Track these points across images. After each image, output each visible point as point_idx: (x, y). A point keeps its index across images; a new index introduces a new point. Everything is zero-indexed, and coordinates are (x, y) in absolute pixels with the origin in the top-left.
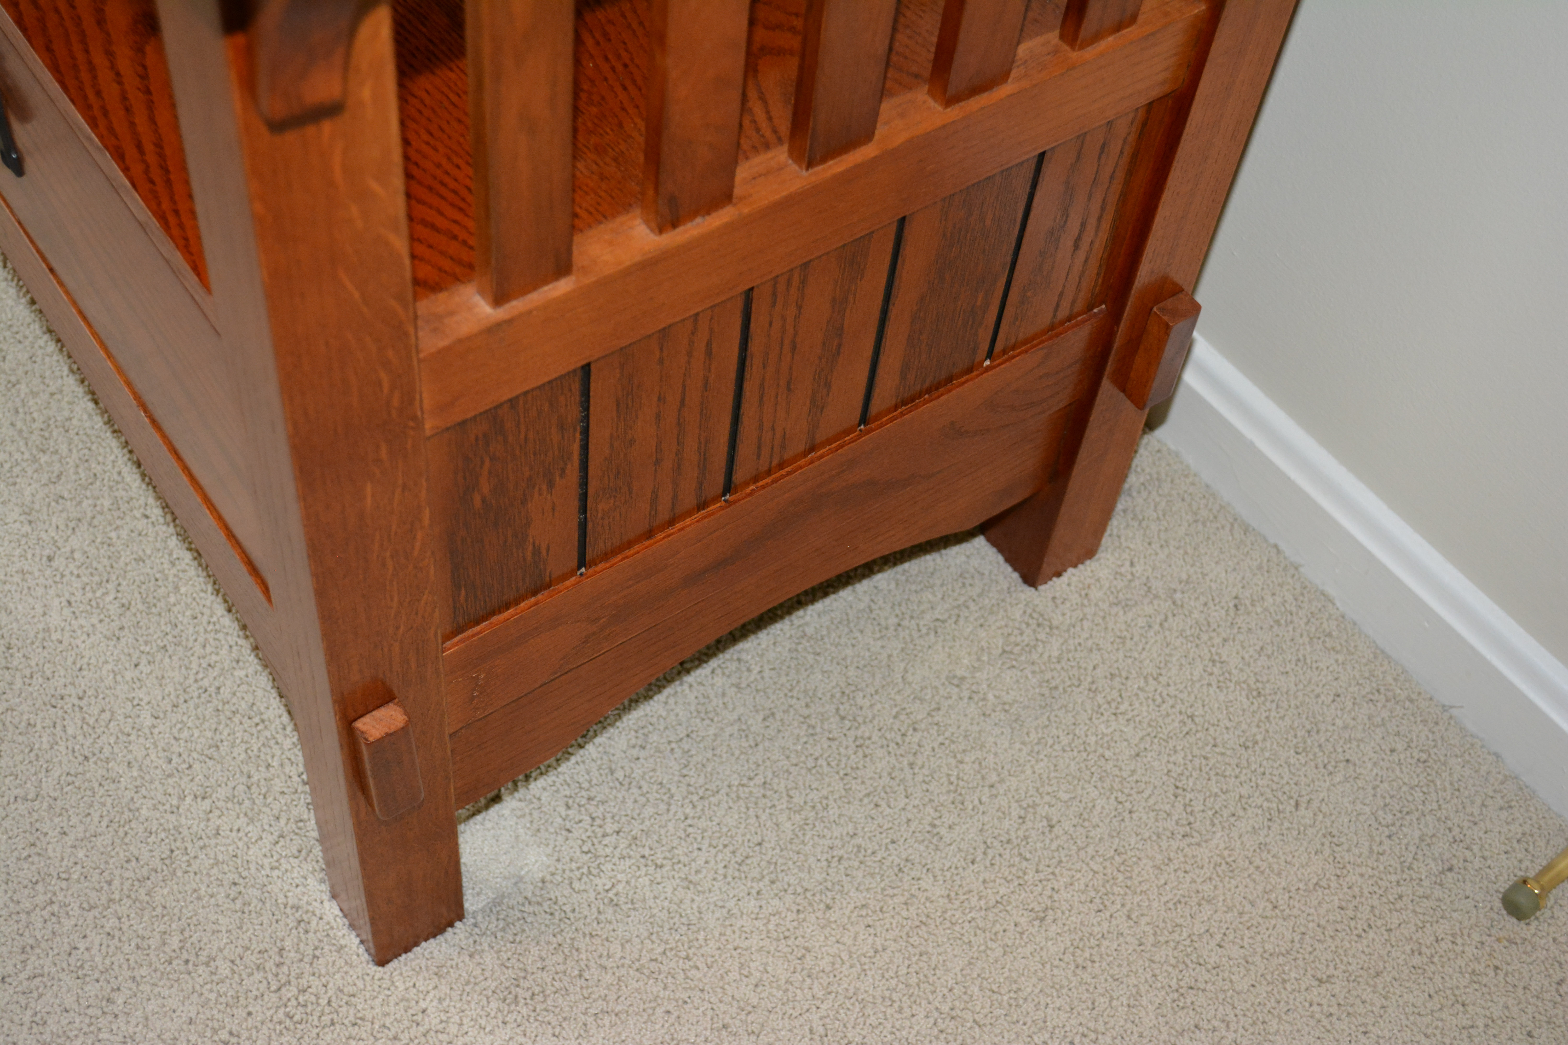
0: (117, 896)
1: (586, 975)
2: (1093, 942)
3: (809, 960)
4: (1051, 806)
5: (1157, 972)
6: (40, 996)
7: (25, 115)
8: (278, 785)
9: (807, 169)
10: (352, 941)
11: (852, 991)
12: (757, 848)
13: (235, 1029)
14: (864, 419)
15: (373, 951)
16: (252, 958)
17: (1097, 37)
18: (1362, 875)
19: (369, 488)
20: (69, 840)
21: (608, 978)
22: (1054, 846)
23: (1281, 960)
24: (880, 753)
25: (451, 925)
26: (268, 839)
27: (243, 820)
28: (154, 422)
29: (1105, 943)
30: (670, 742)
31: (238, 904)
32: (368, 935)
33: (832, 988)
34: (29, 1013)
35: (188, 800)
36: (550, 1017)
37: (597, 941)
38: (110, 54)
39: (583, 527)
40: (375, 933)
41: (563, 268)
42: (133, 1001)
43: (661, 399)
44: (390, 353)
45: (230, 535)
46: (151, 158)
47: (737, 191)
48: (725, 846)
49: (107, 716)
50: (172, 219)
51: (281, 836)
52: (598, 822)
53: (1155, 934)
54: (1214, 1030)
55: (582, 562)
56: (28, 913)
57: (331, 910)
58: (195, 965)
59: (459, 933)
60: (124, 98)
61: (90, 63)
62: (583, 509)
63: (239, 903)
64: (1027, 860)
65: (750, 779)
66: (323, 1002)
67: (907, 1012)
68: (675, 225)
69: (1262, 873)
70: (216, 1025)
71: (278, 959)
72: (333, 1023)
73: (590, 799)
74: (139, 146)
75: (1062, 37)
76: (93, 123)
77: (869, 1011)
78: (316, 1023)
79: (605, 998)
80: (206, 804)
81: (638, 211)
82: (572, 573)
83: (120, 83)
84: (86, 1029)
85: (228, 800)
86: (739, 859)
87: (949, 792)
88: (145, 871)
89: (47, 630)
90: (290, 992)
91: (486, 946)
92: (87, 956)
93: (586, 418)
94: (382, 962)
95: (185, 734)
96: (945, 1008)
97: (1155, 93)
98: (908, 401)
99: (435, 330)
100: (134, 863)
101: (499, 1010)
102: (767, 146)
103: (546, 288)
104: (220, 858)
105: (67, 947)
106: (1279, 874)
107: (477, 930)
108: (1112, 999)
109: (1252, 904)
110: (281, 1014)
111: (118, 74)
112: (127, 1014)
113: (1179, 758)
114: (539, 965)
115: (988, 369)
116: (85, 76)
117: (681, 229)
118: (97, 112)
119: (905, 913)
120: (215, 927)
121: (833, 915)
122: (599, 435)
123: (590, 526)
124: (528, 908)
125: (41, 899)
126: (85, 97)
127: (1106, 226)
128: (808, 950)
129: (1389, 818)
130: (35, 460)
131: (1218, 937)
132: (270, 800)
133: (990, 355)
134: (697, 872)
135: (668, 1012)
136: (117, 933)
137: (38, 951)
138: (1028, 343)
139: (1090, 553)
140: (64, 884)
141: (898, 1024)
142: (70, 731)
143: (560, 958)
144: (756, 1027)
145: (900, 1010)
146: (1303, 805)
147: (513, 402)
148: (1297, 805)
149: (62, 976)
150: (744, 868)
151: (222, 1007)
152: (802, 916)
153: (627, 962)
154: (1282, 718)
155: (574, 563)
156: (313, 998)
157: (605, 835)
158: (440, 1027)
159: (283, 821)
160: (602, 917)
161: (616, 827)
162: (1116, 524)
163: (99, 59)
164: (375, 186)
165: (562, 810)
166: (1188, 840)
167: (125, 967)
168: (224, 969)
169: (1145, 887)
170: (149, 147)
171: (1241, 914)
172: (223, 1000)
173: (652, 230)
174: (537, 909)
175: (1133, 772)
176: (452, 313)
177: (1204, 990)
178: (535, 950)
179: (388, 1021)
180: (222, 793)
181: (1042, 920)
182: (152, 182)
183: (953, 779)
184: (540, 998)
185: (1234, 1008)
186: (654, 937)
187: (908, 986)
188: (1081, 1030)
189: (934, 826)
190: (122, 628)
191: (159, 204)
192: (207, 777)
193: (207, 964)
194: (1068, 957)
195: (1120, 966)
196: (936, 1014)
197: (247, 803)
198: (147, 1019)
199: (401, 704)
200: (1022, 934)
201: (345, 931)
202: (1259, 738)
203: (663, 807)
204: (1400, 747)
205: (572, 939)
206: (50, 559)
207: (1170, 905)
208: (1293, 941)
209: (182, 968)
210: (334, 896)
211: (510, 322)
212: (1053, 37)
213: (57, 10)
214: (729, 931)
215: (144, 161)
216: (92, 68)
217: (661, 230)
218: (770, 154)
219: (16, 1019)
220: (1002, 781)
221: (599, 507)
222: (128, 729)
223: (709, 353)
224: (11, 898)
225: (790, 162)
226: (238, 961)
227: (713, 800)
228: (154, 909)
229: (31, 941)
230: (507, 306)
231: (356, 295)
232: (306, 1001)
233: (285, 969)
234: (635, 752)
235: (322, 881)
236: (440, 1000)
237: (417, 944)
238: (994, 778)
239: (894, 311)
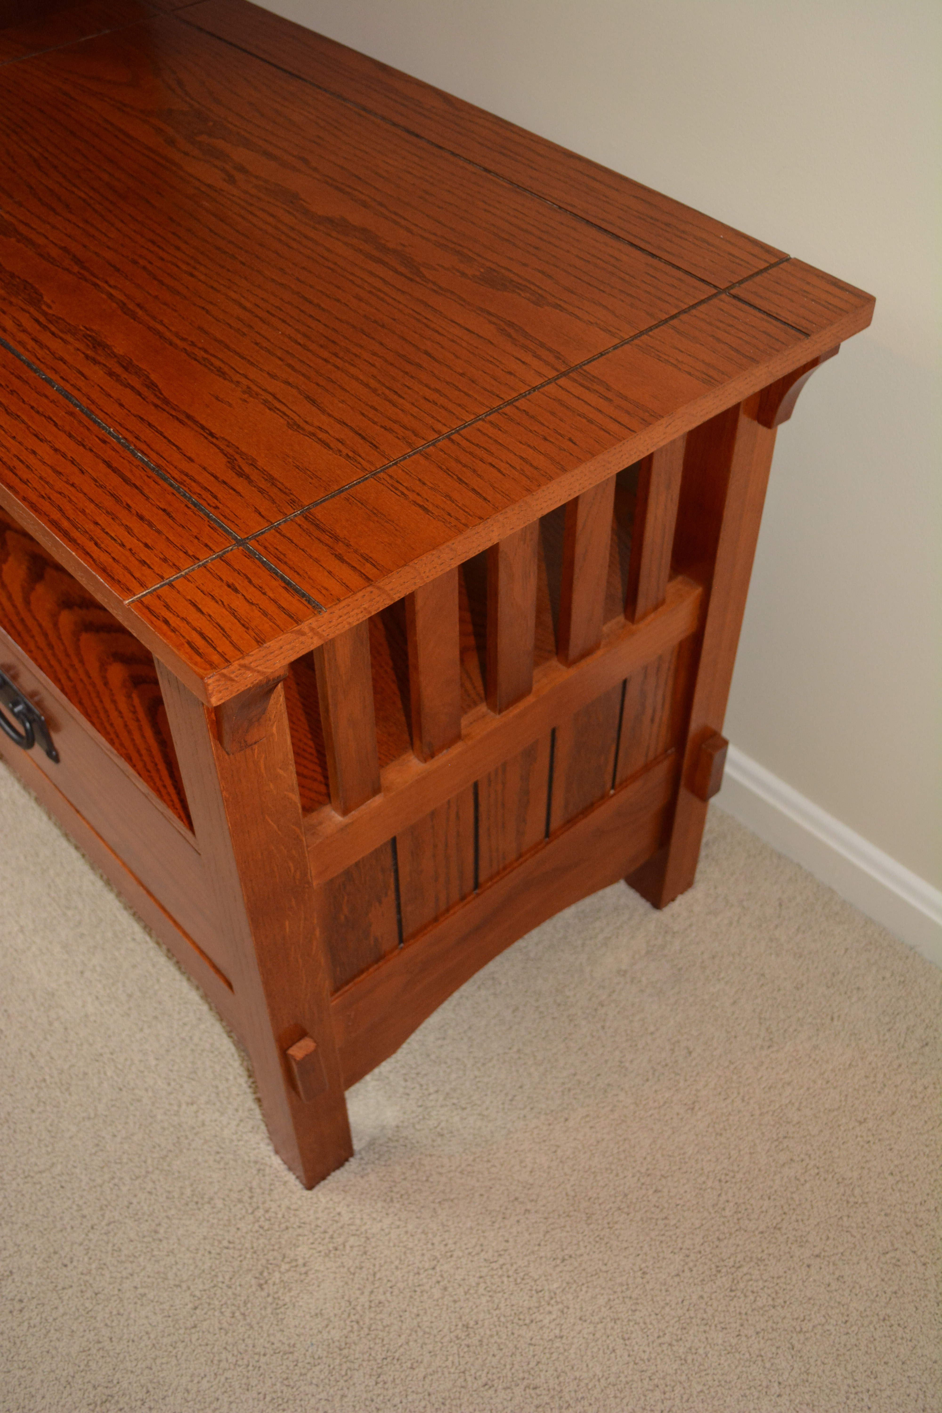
0: (150, 1169)
1: (431, 1179)
2: (724, 1118)
3: (559, 1153)
4: (688, 1040)
5: (764, 1130)
6: (115, 1234)
7: (57, 729)
8: (235, 1090)
9: (499, 714)
10: (291, 1178)
11: (587, 1167)
12: (520, 1090)
13: (231, 1239)
14: (547, 834)
15: (305, 1182)
16: (235, 1196)
17: (645, 615)
18: (876, 1056)
19: (287, 923)
20: (118, 1139)
21: (443, 1179)
22: (693, 1064)
23: (835, 1113)
24: (584, 1023)
25: (347, 1160)
26: (234, 1123)
27: (217, 1114)
28: (149, 893)
29: (731, 1118)
30: (460, 1034)
31: (222, 1165)
32: (301, 1173)
33: (576, 1167)
34: (110, 1245)
35: (184, 1106)
36: (413, 1207)
37: (434, 1158)
38: (114, 702)
39: (400, 922)
40: (306, 1171)
41: (376, 790)
42: (169, 1230)
43: (435, 846)
44: (294, 852)
45: (202, 952)
46: (146, 758)
47: (464, 732)
48: (501, 1091)
49: (128, 1063)
50: (162, 789)
51: (241, 1121)
52: (425, 1087)
53: (760, 1108)
54: (802, 1160)
55: (401, 940)
56: (101, 1186)
57: (276, 1161)
58: (202, 1204)
59: (352, 1164)
60: (126, 726)
61: (104, 708)
62: (399, 911)
63: (222, 1163)
64: (679, 1074)
65: (510, 1049)
66: (280, 1216)
67: (621, 1176)
68: (432, 756)
69: (817, 1062)
70: (220, 1238)
71: (249, 1194)
72: (287, 1228)
73: (418, 1074)
74: (139, 752)
75: (626, 618)
76: (112, 742)
77: (599, 1178)
78: (277, 1229)
79: (443, 1192)
80: (194, 1108)
81: (411, 751)
82: (396, 947)
83: (122, 717)
84: (145, 1250)
85: (207, 1103)
86: (510, 1097)
87: (627, 1040)
88: (164, 1152)
89: (87, 1016)
90: (260, 1213)
91: (369, 1170)
92: (138, 1207)
93: (396, 864)
94: (310, 1187)
95: (176, 1068)
96: (643, 1170)
97: (682, 637)
98: (570, 822)
99: (313, 834)
100: (158, 1148)
101: (383, 1207)
102: (475, 704)
103: (369, 802)
104: (208, 1138)
105: (126, 1203)
106: (827, 1062)
107: (363, 1162)
108: (740, 1151)
109: (815, 1082)
110: (256, 1227)
111: (120, 712)
112: (167, 1238)
113: (759, 1001)
114: (403, 1177)
115: (613, 796)
116: (102, 715)
117: (436, 758)
118: (113, 736)
119: (611, 1117)
120: (210, 1180)
121: (571, 1124)
122: (405, 870)
123: (404, 920)
124: (391, 1144)
125: (107, 1177)
126: (105, 728)
127: (667, 706)
128: (558, 1146)
129: (887, 1019)
130: (65, 914)
131: (797, 1105)
132: (231, 1100)
133: (613, 787)
134: (487, 1109)
135: (481, 1195)
136: (154, 1191)
137: (110, 1207)
138: (634, 778)
139: (688, 884)
140: (119, 1166)
141: (617, 1183)
142: (109, 1074)
143: (414, 1171)
144: (534, 1197)
145: (617, 1175)
146: (835, 1020)
147: (357, 864)
148: (832, 1019)
149: (127, 1221)
150: (514, 1103)
151: (221, 1227)
152: (552, 1127)
153: (453, 1168)
154: (817, 968)
155: (396, 941)
156: (273, 1215)
157: (430, 1094)
158: (350, 1222)
159: (240, 1111)
160: (435, 1144)
161: (435, 1088)
162: (701, 866)
163: (109, 706)
164: (281, 772)
165: (403, 1083)
166: (771, 1050)
167: (162, 1210)
168: (219, 1204)
169: (750, 1081)
170: (144, 752)
171: (808, 1089)
172: (221, 1223)
173: (421, 761)
174: (395, 1144)
175: (733, 1013)
176: (321, 823)
177: (793, 1138)
178: (398, 1168)
179: (319, 1222)
180: (203, 1099)
181: (693, 1109)
182: (149, 771)
183: (629, 1032)
184: (405, 1197)
185: (812, 1146)
186: (467, 1151)
187: (620, 1160)
188: (725, 1172)
189: (621, 1062)
190: (130, 1009)
191: (155, 783)
192: (193, 1092)
193: (209, 1203)
194: (711, 1130)
195: (742, 1130)
196: (638, 1175)
197: (218, 1104)
198: (179, 1240)
199: (311, 1037)
200: (682, 1119)
201: (286, 1172)
202: (805, 981)
203: (461, 1073)
204: (888, 975)
205: (420, 1159)
206: (82, 973)
207: (766, 1089)
208: (841, 1101)
209: (195, 1207)
210: (277, 1152)
211: (352, 823)
212: (621, 618)
213: (81, 680)
214: (510, 1142)
215: (142, 760)
216: (106, 711)
217: (425, 761)
218: (478, 708)
219: (104, 1250)
220: (657, 1030)
221: (407, 909)
222: (142, 1069)
223: (458, 817)
224: (90, 1179)
225: (489, 711)
226: (227, 1199)
227: (490, 1064)
228: (173, 1174)
229: (105, 1203)
230: (350, 815)
231: (275, 827)
232: (270, 1217)
233: (255, 1200)
234: (440, 1042)
235: (268, 1145)
236: (348, 1206)
237: (328, 1174)
238: (652, 1029)
239: (556, 775)
